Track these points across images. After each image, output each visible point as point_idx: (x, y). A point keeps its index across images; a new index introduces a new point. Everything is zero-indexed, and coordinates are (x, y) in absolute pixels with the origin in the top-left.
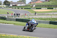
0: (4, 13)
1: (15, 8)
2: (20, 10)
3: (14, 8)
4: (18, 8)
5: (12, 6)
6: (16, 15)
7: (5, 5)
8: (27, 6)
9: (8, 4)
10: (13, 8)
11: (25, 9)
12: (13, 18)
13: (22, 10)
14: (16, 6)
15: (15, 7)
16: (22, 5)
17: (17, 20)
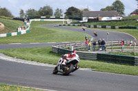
0: (67, 40)
1: (95, 27)
2: (108, 31)
3: (92, 26)
4: (104, 27)
5: (86, 21)
6: (97, 46)
7: (70, 18)
8: (127, 20)
9: (77, 16)
10: (89, 27)
11: (120, 28)
12: (89, 52)
13: (114, 31)
14: (97, 20)
15: (95, 23)
16: (114, 18)
17: (100, 58)
